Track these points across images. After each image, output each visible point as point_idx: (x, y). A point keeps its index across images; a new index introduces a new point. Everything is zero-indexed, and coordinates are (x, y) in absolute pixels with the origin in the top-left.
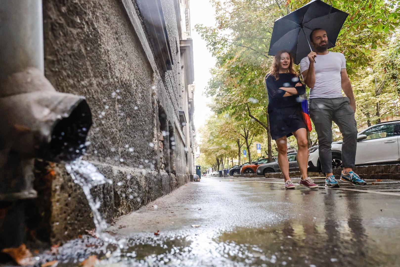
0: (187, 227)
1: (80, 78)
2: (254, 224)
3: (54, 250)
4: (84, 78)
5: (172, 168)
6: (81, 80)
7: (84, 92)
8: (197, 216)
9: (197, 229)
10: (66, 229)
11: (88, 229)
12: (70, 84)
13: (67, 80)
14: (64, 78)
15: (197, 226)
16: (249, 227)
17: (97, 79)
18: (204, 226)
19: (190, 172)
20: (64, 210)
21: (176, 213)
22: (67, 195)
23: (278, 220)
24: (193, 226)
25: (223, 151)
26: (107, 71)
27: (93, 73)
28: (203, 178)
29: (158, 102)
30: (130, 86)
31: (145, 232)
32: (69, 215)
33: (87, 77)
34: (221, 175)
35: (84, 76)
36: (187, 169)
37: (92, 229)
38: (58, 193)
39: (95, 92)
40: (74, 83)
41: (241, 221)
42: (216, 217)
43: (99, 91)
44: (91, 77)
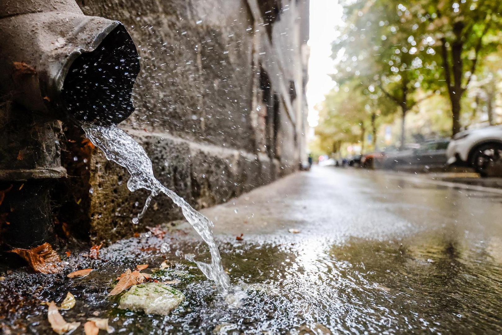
0: (283, 231)
1: (140, 10)
2: (376, 235)
3: (94, 252)
4: (148, 11)
5: (275, 151)
6: (142, 14)
7: (148, 33)
8: (299, 216)
9: (295, 235)
10: (115, 224)
11: (150, 226)
12: (125, 18)
13: (120, 11)
14: (114, 6)
15: (296, 231)
16: (369, 239)
17: (169, 17)
18: (306, 232)
19: (300, 159)
20: (111, 198)
21: (272, 210)
22: (115, 177)
23: (411, 231)
24: (292, 230)
25: (342, 136)
26: (185, 8)
27: (162, 6)
28: (314, 168)
29: (260, 63)
30: (220, 34)
31: (225, 234)
32: (119, 205)
33: (153, 11)
34: (337, 165)
35: (148, 9)
36: (296, 156)
37: (157, 226)
38: (100, 173)
39: (166, 35)
40: (131, 18)
41: (358, 229)
42: (324, 221)
43: (172, 35)
44: (158, 12)
